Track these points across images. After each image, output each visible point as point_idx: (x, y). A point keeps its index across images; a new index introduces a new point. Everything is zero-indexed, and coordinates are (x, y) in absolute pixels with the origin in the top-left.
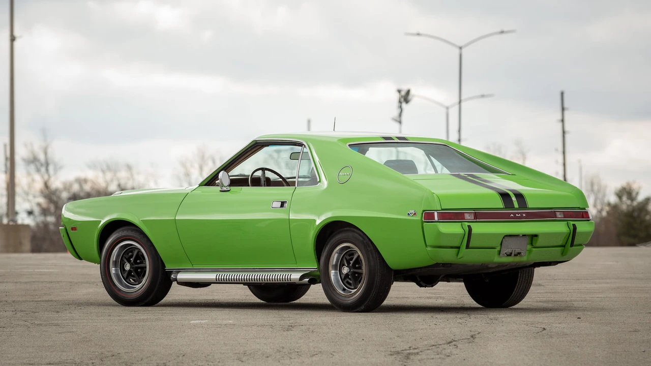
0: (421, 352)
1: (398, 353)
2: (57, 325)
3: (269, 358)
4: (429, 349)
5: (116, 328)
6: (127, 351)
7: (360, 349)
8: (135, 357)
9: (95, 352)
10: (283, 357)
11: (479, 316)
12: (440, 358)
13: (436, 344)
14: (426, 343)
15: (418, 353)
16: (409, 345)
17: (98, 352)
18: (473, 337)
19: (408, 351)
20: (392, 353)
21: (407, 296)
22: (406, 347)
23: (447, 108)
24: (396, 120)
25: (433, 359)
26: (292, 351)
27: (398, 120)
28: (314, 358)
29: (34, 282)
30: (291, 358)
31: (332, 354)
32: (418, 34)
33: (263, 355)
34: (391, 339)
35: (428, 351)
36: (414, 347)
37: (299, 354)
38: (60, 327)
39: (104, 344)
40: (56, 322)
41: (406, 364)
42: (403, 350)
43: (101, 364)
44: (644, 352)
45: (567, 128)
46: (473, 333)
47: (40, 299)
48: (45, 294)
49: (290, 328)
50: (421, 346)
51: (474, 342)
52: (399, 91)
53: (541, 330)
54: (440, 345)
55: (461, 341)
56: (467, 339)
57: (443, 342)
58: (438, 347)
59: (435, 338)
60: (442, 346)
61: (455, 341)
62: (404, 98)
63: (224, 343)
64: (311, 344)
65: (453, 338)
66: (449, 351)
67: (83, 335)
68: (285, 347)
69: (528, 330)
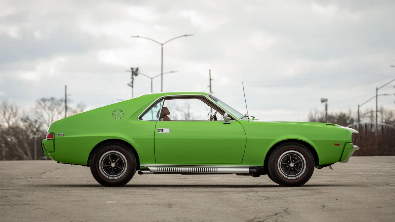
13: (269, 215)
14: (261, 214)
22: (253, 217)
24: (130, 86)
32: (138, 37)
34: (238, 212)
36: (257, 217)
42: (253, 219)
50: (261, 217)
51: (290, 214)
52: (132, 69)
53: (323, 207)
54: (272, 216)
55: (282, 213)
56: (284, 212)
57: (272, 214)
58: (272, 218)
59: (264, 212)
60: (273, 216)
61: (278, 213)
62: (135, 72)
63: (140, 215)
64: (194, 216)
65: (274, 211)
66: (282, 220)
67: (50, 210)
68: (179, 217)
69: (315, 207)
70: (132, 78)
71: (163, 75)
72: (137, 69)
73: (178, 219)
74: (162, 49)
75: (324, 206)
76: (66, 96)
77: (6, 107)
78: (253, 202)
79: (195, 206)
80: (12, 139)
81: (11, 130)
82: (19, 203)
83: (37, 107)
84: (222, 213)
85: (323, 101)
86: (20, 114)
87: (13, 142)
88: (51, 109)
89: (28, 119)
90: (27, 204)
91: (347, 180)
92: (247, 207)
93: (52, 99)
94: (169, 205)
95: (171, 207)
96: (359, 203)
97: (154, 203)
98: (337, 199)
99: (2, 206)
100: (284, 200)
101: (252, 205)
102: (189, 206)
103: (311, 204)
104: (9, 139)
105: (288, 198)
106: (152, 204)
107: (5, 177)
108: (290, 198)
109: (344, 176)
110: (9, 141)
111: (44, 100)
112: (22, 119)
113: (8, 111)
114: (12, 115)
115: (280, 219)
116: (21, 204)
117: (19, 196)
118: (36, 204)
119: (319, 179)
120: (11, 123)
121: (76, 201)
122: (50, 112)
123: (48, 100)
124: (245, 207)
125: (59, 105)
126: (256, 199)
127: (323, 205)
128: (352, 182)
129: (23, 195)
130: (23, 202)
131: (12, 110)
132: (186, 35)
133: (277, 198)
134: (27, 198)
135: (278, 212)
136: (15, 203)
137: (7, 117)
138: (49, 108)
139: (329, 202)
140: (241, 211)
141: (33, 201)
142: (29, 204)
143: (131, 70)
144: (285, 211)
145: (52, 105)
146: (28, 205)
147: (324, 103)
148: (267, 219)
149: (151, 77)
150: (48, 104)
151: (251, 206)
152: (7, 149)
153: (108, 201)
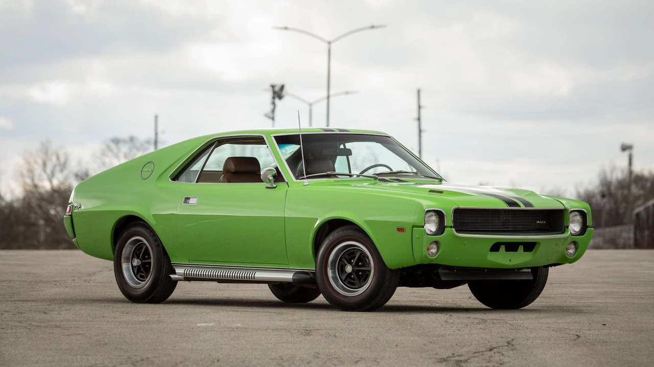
0: (468, 359)
6: (154, 355)
7: (402, 355)
8: (167, 362)
9: (121, 356)
13: (478, 351)
14: (465, 349)
15: (466, 361)
19: (454, 359)
20: (440, 360)
22: (449, 353)
23: (311, 105)
24: (269, 117)
26: (330, 357)
27: (271, 115)
28: (360, 365)
31: (375, 361)
32: (286, 28)
34: (424, 345)
36: (456, 354)
37: (340, 360)
39: (124, 347)
42: (448, 357)
45: (423, 128)
46: (507, 340)
50: (464, 353)
51: (515, 349)
52: (273, 87)
53: (576, 337)
54: (483, 352)
55: (501, 348)
56: (506, 346)
57: (484, 349)
58: (483, 355)
59: (471, 344)
60: (485, 353)
61: (495, 348)
62: (278, 93)
63: (252, 348)
64: (346, 350)
65: (489, 344)
66: (498, 359)
67: (95, 338)
68: (320, 353)
69: (563, 337)
70: (274, 103)
71: (331, 99)
72: (282, 87)
73: (317, 355)
74: (329, 51)
75: (578, 336)
76: (156, 134)
77: (46, 153)
78: (455, 328)
79: (351, 334)
80: (57, 212)
81: (56, 195)
82: (43, 325)
83: (104, 154)
84: (397, 345)
85: (625, 148)
86: (73, 166)
87: (59, 217)
88: (129, 157)
89: (87, 174)
90: (57, 327)
91: (635, 290)
92: (443, 336)
93: (132, 139)
94: (307, 330)
95: (308, 335)
96: (643, 331)
97: (280, 328)
98: (605, 325)
99: (12, 329)
100: (510, 324)
101: (452, 333)
102: (341, 333)
103: (557, 332)
104: (52, 212)
105: (519, 321)
106: (277, 329)
107: (27, 280)
108: (522, 322)
110: (52, 215)
111: (116, 141)
112: (77, 176)
113: (51, 160)
114: (58, 169)
115: (497, 357)
116: (46, 327)
117: (45, 313)
118: (72, 326)
119: (585, 290)
120: (56, 182)
121: (144, 322)
123: (124, 141)
124: (438, 336)
125: (145, 150)
126: (462, 323)
127: (578, 334)
128: (641, 294)
129: (52, 311)
130: (50, 323)
131: (58, 158)
132: (372, 27)
133: (500, 321)
134: (59, 315)
135: (495, 346)
136: (36, 324)
137: (49, 170)
138: (125, 155)
139: (588, 330)
140: (431, 343)
141: (68, 321)
142: (60, 327)
143: (271, 88)
144: (509, 343)
145: (130, 150)
146: (58, 329)
147: (627, 153)
148: (474, 357)
149: (311, 101)
150: (124, 148)
151: (449, 335)
152: (49, 230)
153: (201, 323)
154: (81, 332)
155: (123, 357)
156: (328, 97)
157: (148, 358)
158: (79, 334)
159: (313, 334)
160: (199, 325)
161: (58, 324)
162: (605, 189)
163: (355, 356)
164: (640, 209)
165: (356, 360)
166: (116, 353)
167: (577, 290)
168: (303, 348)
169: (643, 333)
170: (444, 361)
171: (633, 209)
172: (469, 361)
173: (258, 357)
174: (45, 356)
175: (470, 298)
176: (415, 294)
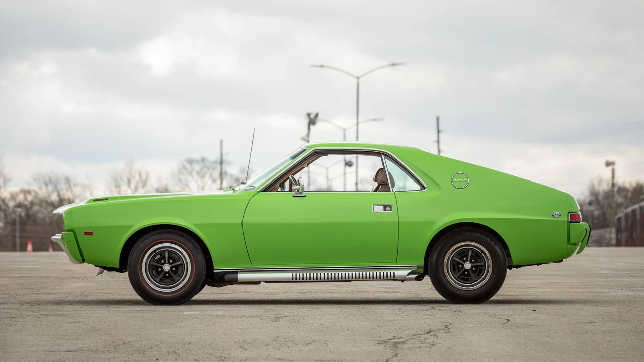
0: (406, 341)
1: (385, 342)
2: (63, 315)
3: (269, 347)
4: (413, 339)
5: (118, 318)
6: (136, 340)
7: (350, 338)
8: (145, 345)
9: (107, 341)
10: (281, 346)
11: (442, 308)
12: (426, 347)
13: (416, 334)
15: (403, 343)
16: (393, 335)
17: (109, 340)
18: (446, 327)
19: (394, 341)
20: (381, 342)
21: (366, 290)
22: (391, 336)
24: (305, 140)
25: (420, 347)
26: (287, 340)
27: (307, 138)
28: (310, 347)
29: (25, 277)
30: (289, 347)
31: (325, 343)
32: (322, 66)
33: (262, 343)
34: (373, 329)
35: (412, 341)
36: (397, 337)
37: (295, 343)
38: (68, 318)
39: (112, 333)
40: (61, 313)
41: (397, 352)
42: (389, 340)
43: (116, 352)
44: (610, 341)
46: (446, 324)
47: (38, 292)
48: (42, 288)
49: (277, 319)
50: (404, 336)
51: (450, 332)
52: (309, 115)
53: (506, 321)
54: (421, 334)
55: (438, 331)
56: (442, 329)
57: (422, 332)
58: (420, 337)
59: (413, 328)
60: (422, 336)
61: (433, 331)
62: (313, 120)
63: (222, 332)
64: (303, 334)
65: (429, 328)
66: (432, 341)
67: (91, 325)
68: (280, 336)
69: (494, 322)
70: (309, 128)
71: (360, 125)
72: (317, 115)
73: (277, 339)
74: (358, 85)
75: (508, 321)
76: (222, 155)
78: (404, 315)
79: (313, 320)
83: (180, 173)
84: (348, 330)
85: (608, 164)
86: (154, 183)
88: (201, 175)
89: (166, 189)
92: (392, 321)
93: (203, 160)
94: (277, 317)
97: (254, 315)
98: (535, 310)
99: (24, 318)
100: (454, 311)
101: (400, 319)
102: (305, 319)
106: (251, 316)
108: (465, 308)
109: (576, 276)
111: (190, 162)
113: (134, 178)
114: (140, 185)
115: (431, 339)
116: (54, 316)
118: (76, 315)
122: (199, 180)
123: (197, 162)
124: (388, 321)
125: (214, 169)
126: (413, 310)
127: (508, 318)
130: (58, 313)
131: (140, 176)
132: (394, 65)
136: (46, 313)
137: (133, 186)
138: (198, 173)
140: (379, 327)
142: (65, 316)
143: (307, 117)
145: (202, 169)
146: (62, 317)
147: (610, 168)
149: (344, 128)
150: (197, 167)
153: (188, 311)
154: (81, 320)
155: (109, 342)
156: (357, 124)
157: (129, 342)
158: (78, 322)
159: (280, 320)
160: (185, 313)
161: (65, 313)
162: (593, 198)
163: (309, 339)
164: (621, 214)
165: (309, 342)
166: (103, 338)
167: (527, 281)
168: (267, 333)
169: (565, 317)
170: (384, 343)
171: (616, 214)
172: (406, 342)
173: (224, 341)
174: (41, 341)
175: (431, 288)
176: (386, 286)
